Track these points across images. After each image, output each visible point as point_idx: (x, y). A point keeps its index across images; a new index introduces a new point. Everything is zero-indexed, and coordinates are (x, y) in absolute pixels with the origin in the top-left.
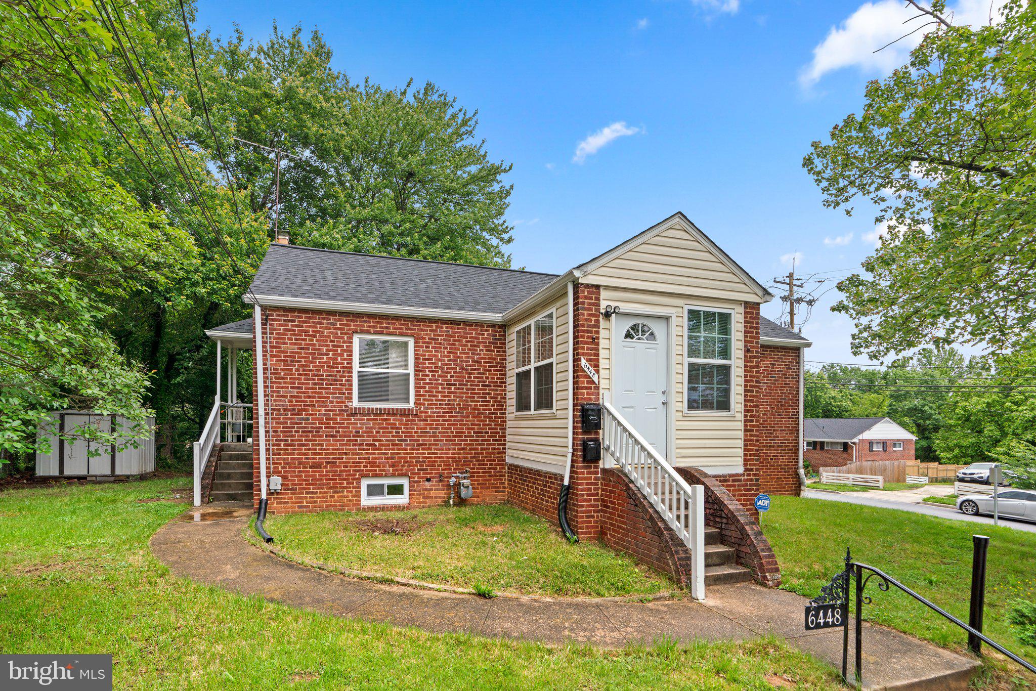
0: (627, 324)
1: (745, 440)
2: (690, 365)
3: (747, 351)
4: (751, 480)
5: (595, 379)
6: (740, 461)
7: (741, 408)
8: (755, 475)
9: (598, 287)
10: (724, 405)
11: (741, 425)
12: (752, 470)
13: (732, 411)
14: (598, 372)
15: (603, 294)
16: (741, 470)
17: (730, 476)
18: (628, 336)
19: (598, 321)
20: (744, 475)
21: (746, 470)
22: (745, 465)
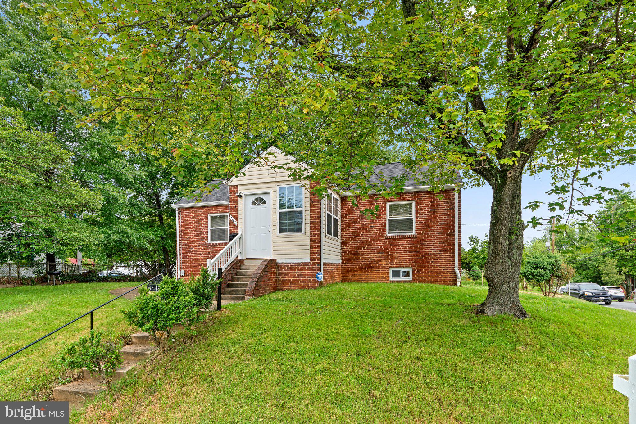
0: (252, 199)
1: (311, 246)
2: (280, 213)
3: (312, 202)
4: (315, 265)
5: (236, 223)
6: (309, 256)
7: (308, 230)
8: (317, 263)
9: (237, 186)
10: (300, 230)
11: (309, 239)
12: (315, 260)
13: (303, 232)
14: (237, 220)
15: (239, 188)
16: (309, 260)
17: (303, 263)
18: (254, 203)
19: (237, 200)
20: (310, 263)
21: (312, 260)
22: (311, 258)
